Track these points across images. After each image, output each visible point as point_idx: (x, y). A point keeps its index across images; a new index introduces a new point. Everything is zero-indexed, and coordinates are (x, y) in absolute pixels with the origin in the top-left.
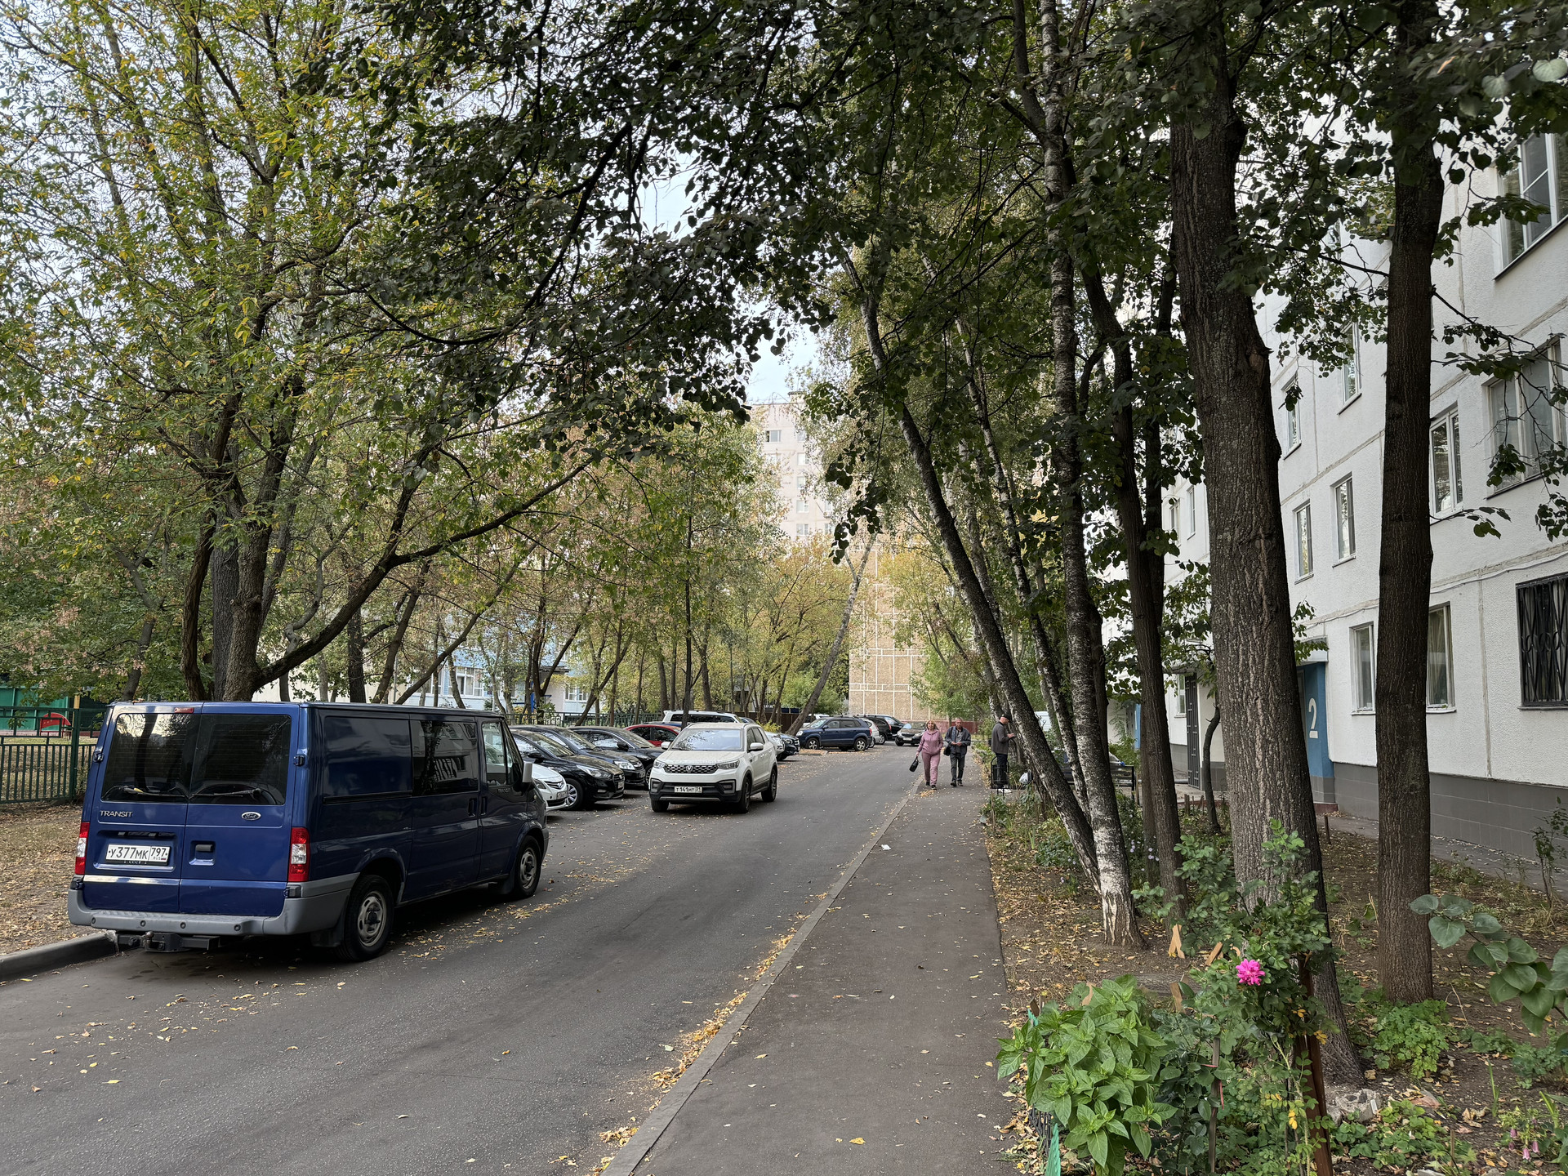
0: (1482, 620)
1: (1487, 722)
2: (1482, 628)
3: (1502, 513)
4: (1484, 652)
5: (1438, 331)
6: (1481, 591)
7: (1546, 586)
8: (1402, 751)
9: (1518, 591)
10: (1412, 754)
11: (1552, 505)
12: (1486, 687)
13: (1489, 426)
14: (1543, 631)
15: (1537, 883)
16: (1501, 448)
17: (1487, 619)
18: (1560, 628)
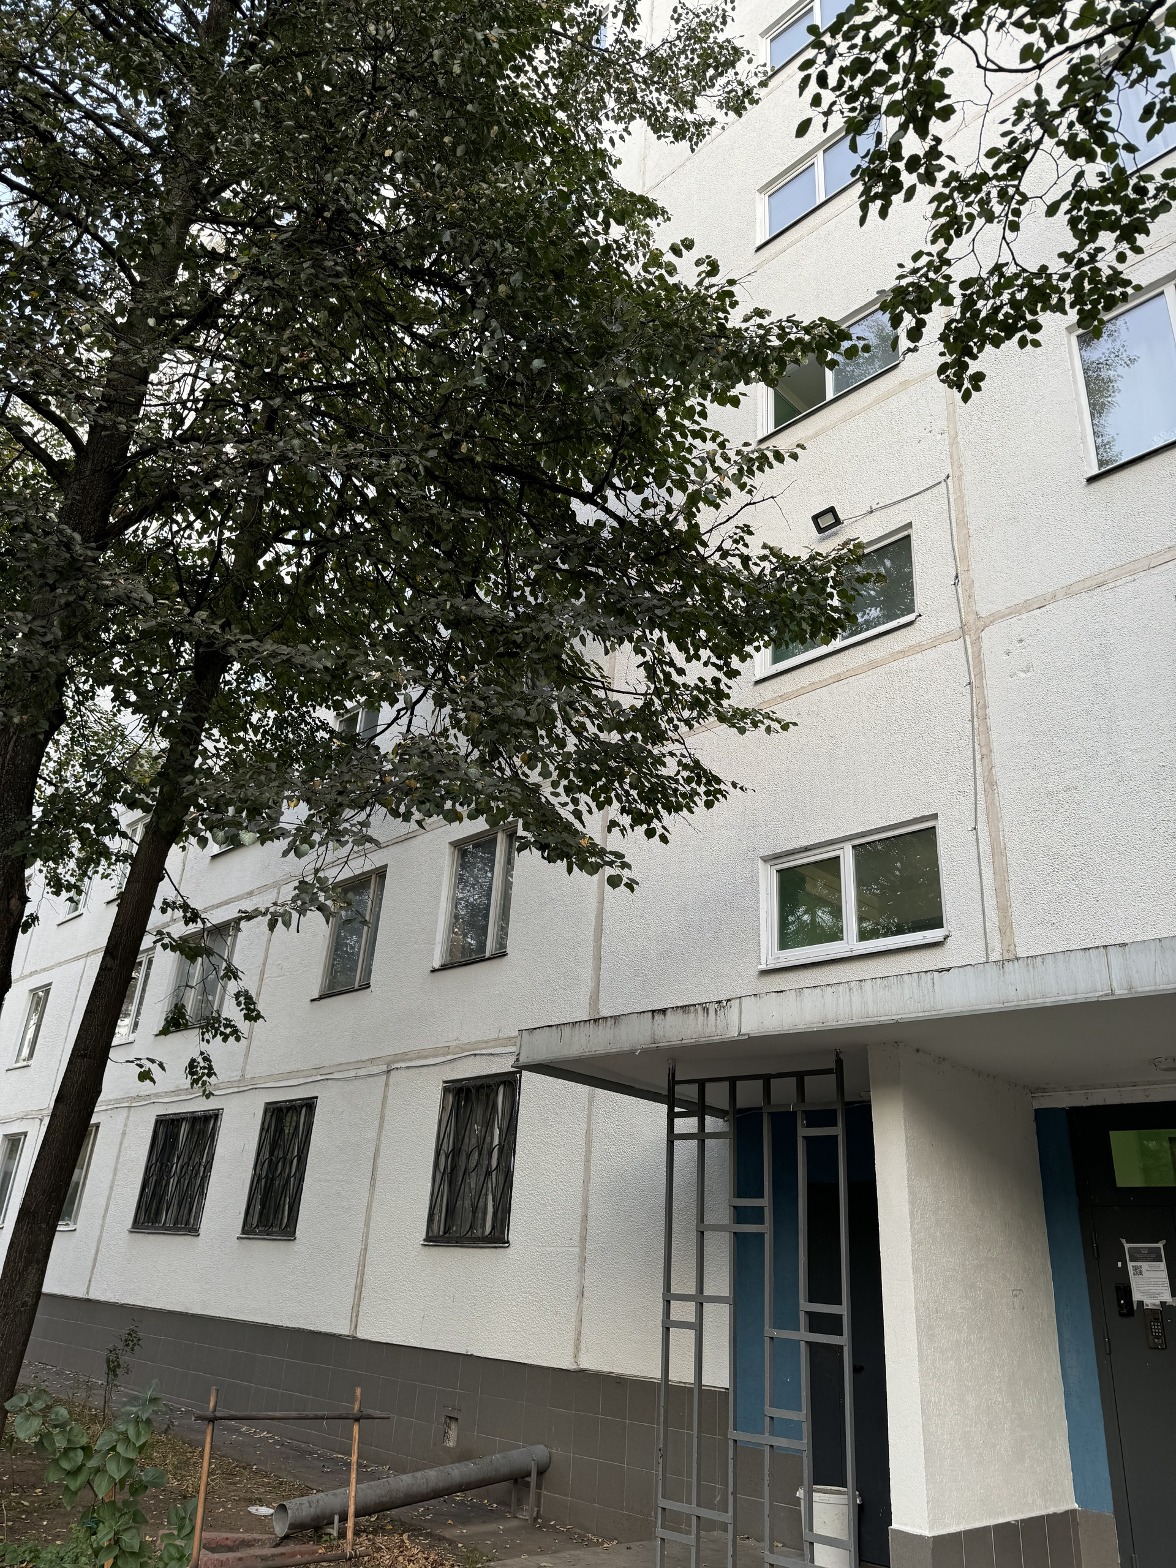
0: (121, 1143)
1: (99, 1242)
2: (120, 1151)
3: (161, 1065)
4: (115, 1174)
5: (158, 902)
6: (128, 1118)
7: (178, 1120)
8: (26, 1268)
9: (157, 1121)
10: (33, 1270)
11: (200, 1060)
12: (107, 1209)
13: (170, 990)
14: (165, 1160)
15: (97, 1402)
16: (176, 1005)
17: (126, 1142)
18: (179, 1159)
